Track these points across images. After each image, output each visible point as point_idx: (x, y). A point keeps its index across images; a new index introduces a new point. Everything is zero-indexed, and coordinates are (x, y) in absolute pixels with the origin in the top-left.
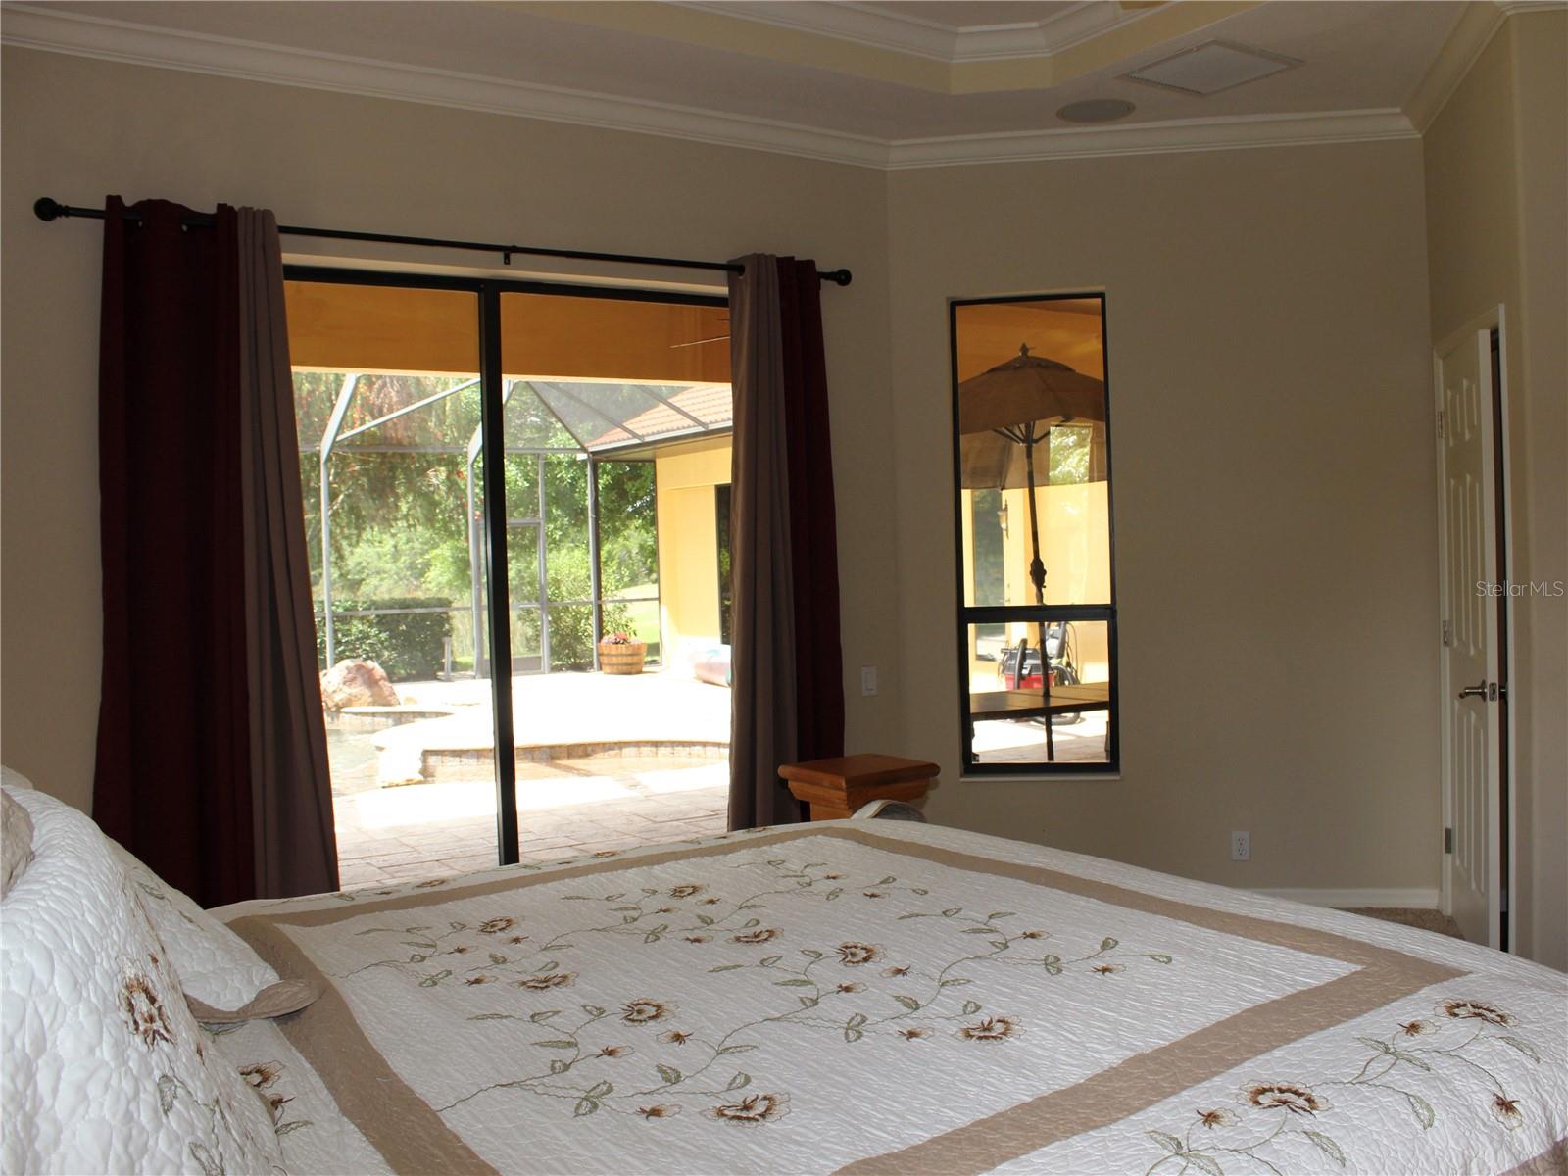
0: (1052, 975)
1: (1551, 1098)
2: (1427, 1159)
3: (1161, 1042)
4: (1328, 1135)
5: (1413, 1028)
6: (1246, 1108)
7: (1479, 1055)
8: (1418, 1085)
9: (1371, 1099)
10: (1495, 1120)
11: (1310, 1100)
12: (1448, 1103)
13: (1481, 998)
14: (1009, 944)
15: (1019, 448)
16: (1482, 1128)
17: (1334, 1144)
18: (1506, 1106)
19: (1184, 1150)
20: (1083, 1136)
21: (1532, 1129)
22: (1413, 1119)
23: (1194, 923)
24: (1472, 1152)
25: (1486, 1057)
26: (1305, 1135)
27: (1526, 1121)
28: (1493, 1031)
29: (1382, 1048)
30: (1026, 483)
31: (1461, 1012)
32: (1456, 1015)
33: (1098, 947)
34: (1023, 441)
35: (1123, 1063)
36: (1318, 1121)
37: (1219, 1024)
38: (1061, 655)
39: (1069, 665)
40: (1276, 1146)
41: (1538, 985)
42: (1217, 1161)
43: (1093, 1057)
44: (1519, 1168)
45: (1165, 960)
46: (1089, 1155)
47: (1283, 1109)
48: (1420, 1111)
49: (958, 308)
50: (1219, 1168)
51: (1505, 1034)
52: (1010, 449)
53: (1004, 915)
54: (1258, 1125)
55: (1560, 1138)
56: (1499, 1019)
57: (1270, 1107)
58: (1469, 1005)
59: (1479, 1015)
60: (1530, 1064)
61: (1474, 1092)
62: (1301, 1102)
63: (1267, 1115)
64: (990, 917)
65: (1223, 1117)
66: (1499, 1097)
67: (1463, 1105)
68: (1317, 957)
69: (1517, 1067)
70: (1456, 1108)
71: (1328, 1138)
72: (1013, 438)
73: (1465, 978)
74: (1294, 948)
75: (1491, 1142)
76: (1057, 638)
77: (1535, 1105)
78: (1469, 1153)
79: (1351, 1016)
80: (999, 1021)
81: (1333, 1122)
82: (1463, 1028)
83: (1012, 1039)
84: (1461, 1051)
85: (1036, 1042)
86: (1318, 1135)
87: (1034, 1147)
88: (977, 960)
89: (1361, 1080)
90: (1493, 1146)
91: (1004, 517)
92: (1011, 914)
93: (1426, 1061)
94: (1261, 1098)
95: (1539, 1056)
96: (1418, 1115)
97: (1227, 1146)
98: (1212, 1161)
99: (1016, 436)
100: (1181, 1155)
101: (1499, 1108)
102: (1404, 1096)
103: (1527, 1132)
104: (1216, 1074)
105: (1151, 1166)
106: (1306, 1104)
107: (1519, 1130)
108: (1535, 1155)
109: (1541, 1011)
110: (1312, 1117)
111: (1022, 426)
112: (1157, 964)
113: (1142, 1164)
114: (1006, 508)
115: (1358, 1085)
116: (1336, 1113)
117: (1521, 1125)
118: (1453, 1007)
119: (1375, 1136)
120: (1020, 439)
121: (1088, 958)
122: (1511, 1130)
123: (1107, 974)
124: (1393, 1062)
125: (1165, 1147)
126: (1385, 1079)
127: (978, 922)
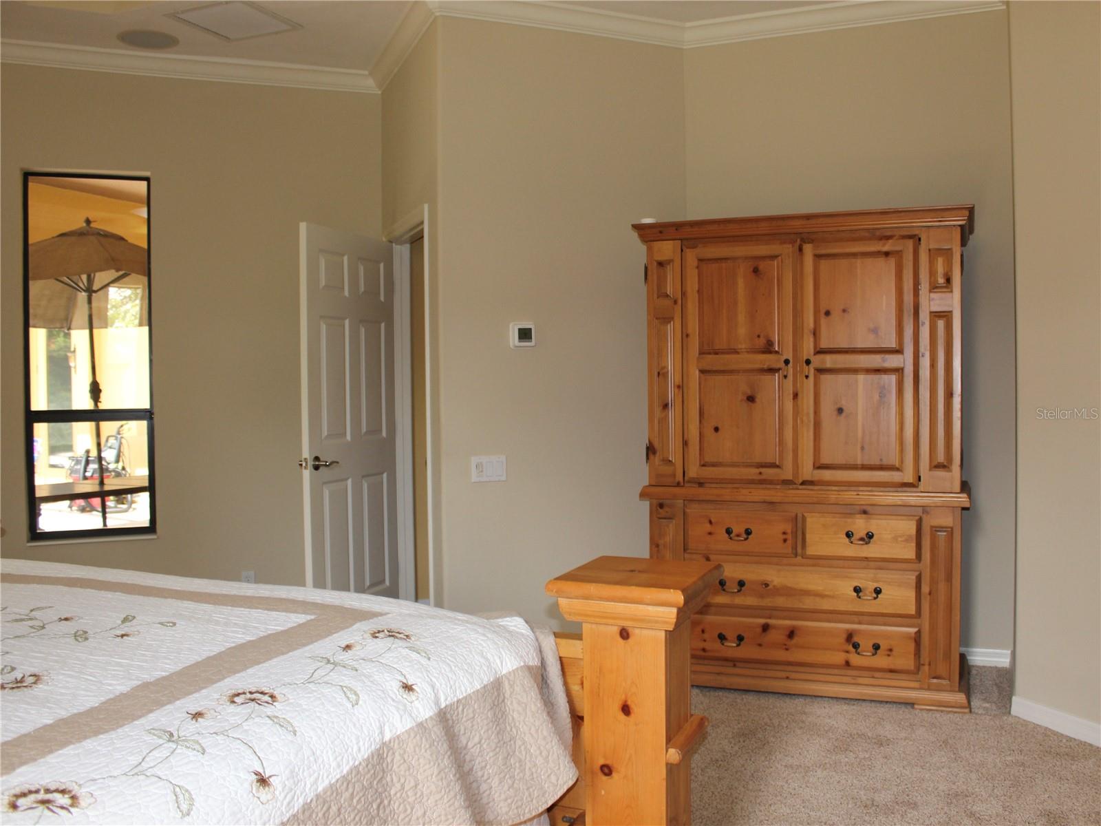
0: (79, 642)
1: (437, 680)
2: (355, 725)
3: (163, 673)
4: (284, 716)
5: (348, 647)
6: (224, 706)
7: (391, 659)
8: (349, 680)
9: (315, 691)
10: (401, 698)
11: (272, 697)
12: (369, 689)
13: (394, 627)
14: (46, 626)
15: (83, 296)
16: (392, 703)
17: (289, 722)
18: (408, 688)
19: (176, 737)
20: (94, 738)
21: (425, 701)
22: (345, 700)
23: (195, 602)
24: (385, 718)
25: (396, 660)
26: (267, 718)
27: (421, 696)
28: (400, 644)
29: (325, 661)
30: (87, 324)
31: (381, 635)
32: (377, 637)
33: (119, 622)
34: (84, 291)
35: (131, 689)
36: (278, 709)
37: (209, 658)
38: (117, 461)
39: (124, 469)
40: (245, 728)
41: (432, 617)
42: (200, 742)
43: (108, 689)
44: (416, 725)
45: (171, 624)
46: (98, 751)
47: (252, 704)
48: (350, 696)
49: (30, 178)
50: (202, 746)
51: (409, 645)
52: (76, 296)
53: (42, 608)
54: (234, 716)
55: (443, 706)
56: (405, 637)
57: (242, 704)
58: (386, 631)
59: (393, 636)
60: (424, 661)
61: (387, 681)
62: (266, 698)
63: (240, 709)
64: (32, 611)
65: (207, 714)
66: (403, 683)
67: (379, 690)
68: (284, 614)
69: (416, 664)
70: (374, 691)
71: (284, 718)
72: (78, 289)
73: (385, 617)
74: (268, 610)
75: (397, 711)
76: (115, 449)
77: (427, 685)
78: (383, 719)
79: (305, 645)
80: (31, 676)
81: (287, 708)
82: (383, 643)
83: (41, 686)
84: (380, 657)
85: (61, 685)
86: (277, 717)
87: (51, 752)
88: (17, 639)
89: (310, 680)
90: (399, 713)
91: (73, 357)
92: (50, 607)
93: (356, 666)
94: (236, 699)
95: (430, 656)
96: (348, 698)
97: (208, 731)
98: (197, 742)
99: (81, 288)
100: (173, 741)
101: (403, 690)
102: (339, 687)
103: (421, 702)
104: (203, 688)
105: (148, 751)
106: (269, 699)
107: (416, 702)
108: (427, 717)
109: (433, 631)
110: (273, 707)
111: (84, 277)
112: (165, 627)
113: (141, 751)
114: (74, 351)
115: (307, 685)
116: (292, 703)
117: (417, 699)
118: (375, 633)
119: (318, 714)
120: (82, 289)
121: (111, 629)
122: (411, 703)
123: (125, 638)
124: (332, 668)
125: (160, 737)
126: (325, 679)
127: (20, 615)
